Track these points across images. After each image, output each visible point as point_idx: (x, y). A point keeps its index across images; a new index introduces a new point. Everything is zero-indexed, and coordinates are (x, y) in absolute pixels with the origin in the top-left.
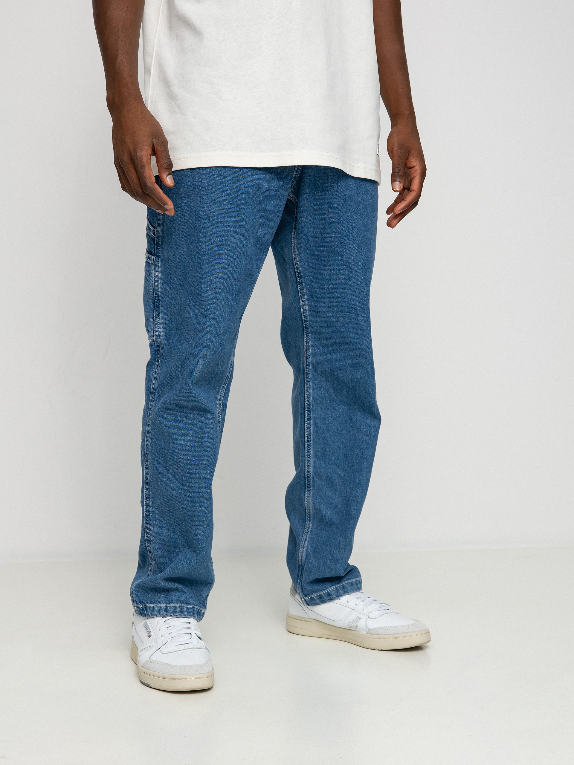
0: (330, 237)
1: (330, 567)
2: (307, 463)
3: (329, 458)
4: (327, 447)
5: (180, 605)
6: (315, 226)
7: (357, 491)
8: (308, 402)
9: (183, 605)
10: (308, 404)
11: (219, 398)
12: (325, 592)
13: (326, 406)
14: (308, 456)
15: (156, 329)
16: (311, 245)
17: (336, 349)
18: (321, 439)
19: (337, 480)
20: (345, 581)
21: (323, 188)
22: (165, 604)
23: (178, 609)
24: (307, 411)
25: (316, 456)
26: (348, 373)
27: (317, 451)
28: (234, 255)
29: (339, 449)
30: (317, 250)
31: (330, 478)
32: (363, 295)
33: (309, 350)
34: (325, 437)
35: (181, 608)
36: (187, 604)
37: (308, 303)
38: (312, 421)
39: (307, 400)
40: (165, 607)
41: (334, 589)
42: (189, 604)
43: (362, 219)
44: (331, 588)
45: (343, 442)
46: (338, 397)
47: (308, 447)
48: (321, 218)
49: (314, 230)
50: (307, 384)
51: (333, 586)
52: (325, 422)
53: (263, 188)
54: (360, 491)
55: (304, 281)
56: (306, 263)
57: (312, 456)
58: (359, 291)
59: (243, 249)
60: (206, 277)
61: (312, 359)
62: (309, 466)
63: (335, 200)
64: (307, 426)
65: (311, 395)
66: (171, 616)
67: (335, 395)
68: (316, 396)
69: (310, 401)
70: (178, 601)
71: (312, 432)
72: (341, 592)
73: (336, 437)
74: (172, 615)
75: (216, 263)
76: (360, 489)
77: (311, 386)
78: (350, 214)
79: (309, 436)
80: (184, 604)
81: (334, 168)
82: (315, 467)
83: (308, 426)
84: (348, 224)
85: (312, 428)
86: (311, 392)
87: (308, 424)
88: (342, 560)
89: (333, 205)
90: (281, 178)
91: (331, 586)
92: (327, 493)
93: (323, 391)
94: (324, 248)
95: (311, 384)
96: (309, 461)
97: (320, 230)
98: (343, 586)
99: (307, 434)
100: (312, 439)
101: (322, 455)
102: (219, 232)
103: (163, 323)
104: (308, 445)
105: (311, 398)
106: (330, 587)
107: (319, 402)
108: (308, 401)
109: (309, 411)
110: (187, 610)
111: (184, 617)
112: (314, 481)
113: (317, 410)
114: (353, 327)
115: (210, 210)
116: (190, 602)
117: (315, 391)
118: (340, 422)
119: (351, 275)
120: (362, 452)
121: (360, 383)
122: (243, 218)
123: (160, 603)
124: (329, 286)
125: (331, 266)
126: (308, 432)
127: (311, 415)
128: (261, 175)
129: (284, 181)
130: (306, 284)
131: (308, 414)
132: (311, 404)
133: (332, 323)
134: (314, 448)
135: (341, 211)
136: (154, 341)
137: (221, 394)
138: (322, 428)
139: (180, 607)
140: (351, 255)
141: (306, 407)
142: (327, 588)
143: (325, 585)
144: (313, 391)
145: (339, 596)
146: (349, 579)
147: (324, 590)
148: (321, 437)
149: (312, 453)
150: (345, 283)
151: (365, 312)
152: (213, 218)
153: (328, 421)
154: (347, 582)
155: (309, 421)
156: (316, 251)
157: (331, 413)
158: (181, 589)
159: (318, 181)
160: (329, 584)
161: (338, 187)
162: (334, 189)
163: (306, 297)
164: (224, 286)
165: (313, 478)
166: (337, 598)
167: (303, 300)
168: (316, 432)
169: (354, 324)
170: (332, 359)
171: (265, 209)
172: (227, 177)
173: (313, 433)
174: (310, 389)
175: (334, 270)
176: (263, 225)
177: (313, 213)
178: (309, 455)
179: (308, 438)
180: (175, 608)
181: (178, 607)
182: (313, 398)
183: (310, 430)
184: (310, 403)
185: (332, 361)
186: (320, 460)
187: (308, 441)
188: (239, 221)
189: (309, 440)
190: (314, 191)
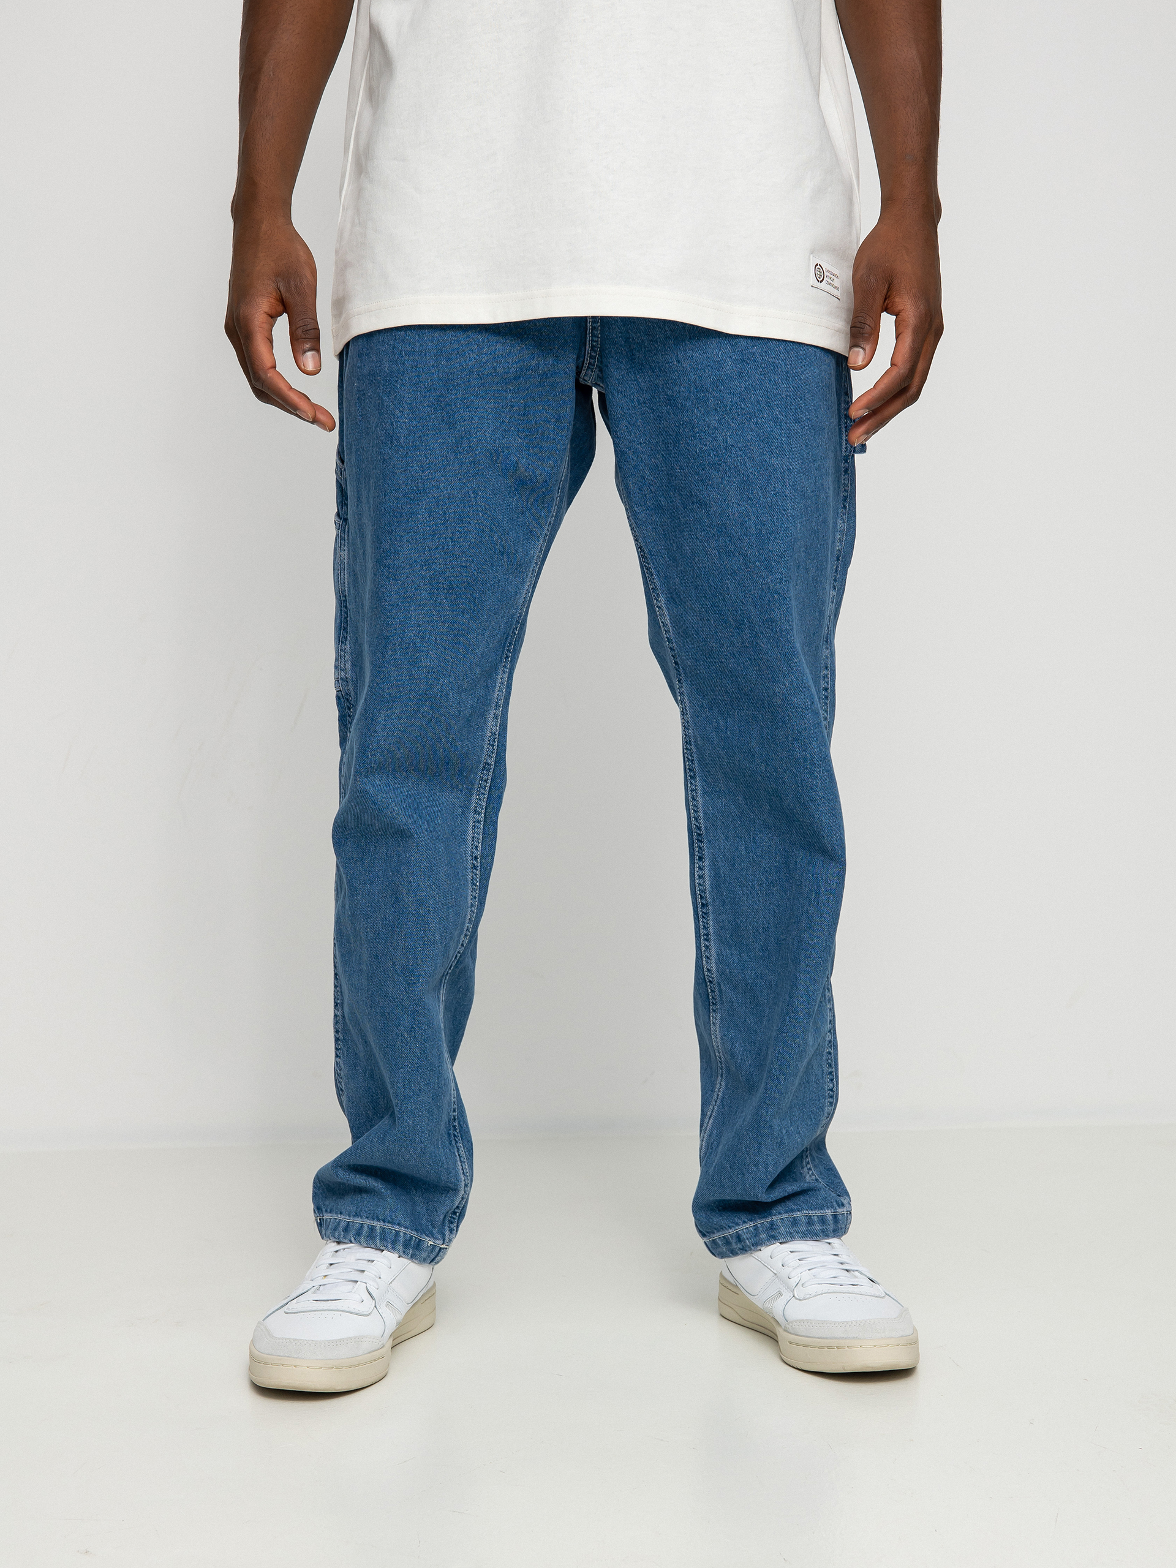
0: (681, 468)
1: (731, 1177)
2: (705, 951)
3: (747, 945)
4: (741, 922)
5: (372, 1223)
6: (651, 447)
7: (785, 1020)
8: (697, 822)
9: (375, 1223)
10: (697, 826)
11: (472, 807)
12: (732, 1231)
13: (736, 832)
14: (705, 937)
15: (342, 666)
16: (652, 487)
17: (732, 706)
18: (727, 901)
19: (765, 992)
20: (780, 1213)
21: (650, 366)
22: (347, 1217)
23: (366, 1229)
24: (698, 840)
25: (721, 939)
26: (758, 760)
27: (722, 928)
28: (445, 513)
29: (768, 927)
30: (665, 497)
31: (751, 987)
32: (762, 590)
33: (686, 710)
34: (734, 898)
35: (372, 1229)
36: (384, 1221)
37: (668, 610)
38: (707, 863)
39: (694, 817)
40: (345, 1224)
41: (751, 1229)
42: (389, 1222)
43: (753, 426)
44: (745, 1226)
45: (774, 911)
46: (756, 815)
47: (703, 917)
48: (660, 428)
49: (652, 456)
50: (691, 783)
51: (751, 1221)
52: (733, 865)
53: (507, 373)
54: (790, 1021)
55: (653, 564)
56: (650, 527)
57: (712, 937)
58: (753, 583)
59: (468, 501)
60: (386, 559)
61: (693, 729)
62: (708, 958)
63: (676, 388)
64: (698, 872)
65: (700, 806)
66: (351, 1242)
67: (749, 809)
68: (711, 809)
69: (700, 820)
70: (370, 1214)
71: (708, 887)
72: (763, 1236)
73: (759, 901)
74: (353, 1239)
75: (405, 531)
76: (790, 1017)
77: (699, 788)
78: (717, 418)
79: (703, 895)
80: (378, 1220)
81: (665, 321)
82: (720, 961)
83: (700, 872)
84: (715, 439)
85: (707, 878)
86: (700, 800)
87: (700, 868)
88: (756, 1165)
89: (674, 400)
90: (551, 349)
91: (746, 1220)
92: (747, 1019)
93: (724, 799)
94: (675, 491)
95: (698, 784)
96: (707, 947)
97: (662, 455)
98: (772, 1224)
99: (699, 890)
100: (709, 900)
101: (732, 936)
102: (409, 468)
103: (351, 654)
104: (703, 912)
105: (701, 814)
106: (745, 1222)
107: (719, 823)
108: (696, 819)
109: (701, 842)
110: (381, 1234)
111: (373, 1246)
112: (720, 991)
113: (718, 839)
114: (750, 660)
115: (392, 424)
116: (392, 1219)
117: (708, 798)
118: (765, 868)
119: (732, 548)
120: (800, 937)
121: (784, 782)
122: (462, 438)
123: (341, 1213)
124: (693, 572)
125: (691, 531)
126: (700, 884)
127: (704, 850)
128: (500, 346)
129: (557, 356)
130: (658, 571)
131: (700, 848)
132: (703, 826)
133: (712, 651)
134: (716, 920)
135: (693, 411)
136: (341, 691)
137: (478, 801)
138: (728, 879)
139: (370, 1227)
140: (728, 505)
141: (695, 832)
142: (737, 1224)
143: (736, 1216)
144: (703, 797)
145: (757, 1244)
146: (792, 1211)
147: (730, 1227)
148: (727, 898)
149: (711, 930)
150: (722, 565)
151: (768, 628)
152: (398, 440)
153: (740, 864)
154: (785, 1216)
155: (701, 863)
156: (662, 499)
157: (746, 848)
158: (379, 1189)
159: (639, 351)
160: (744, 1217)
161: (679, 362)
162: (670, 367)
163: (662, 599)
164: (424, 578)
165: (719, 984)
166: (752, 1248)
167: (659, 604)
168: (716, 886)
169: (752, 653)
170: (726, 729)
171: (524, 414)
172: (425, 355)
173: (711, 888)
174: (696, 793)
175: (697, 538)
176: (529, 450)
177: (642, 419)
178: (707, 935)
179: (702, 898)
180: (362, 1226)
181: (366, 1226)
182: (705, 813)
183: (704, 882)
184: (700, 823)
185: (726, 733)
186: (730, 947)
187: (703, 905)
188: (453, 443)
189: (704, 902)
190: (635, 373)
